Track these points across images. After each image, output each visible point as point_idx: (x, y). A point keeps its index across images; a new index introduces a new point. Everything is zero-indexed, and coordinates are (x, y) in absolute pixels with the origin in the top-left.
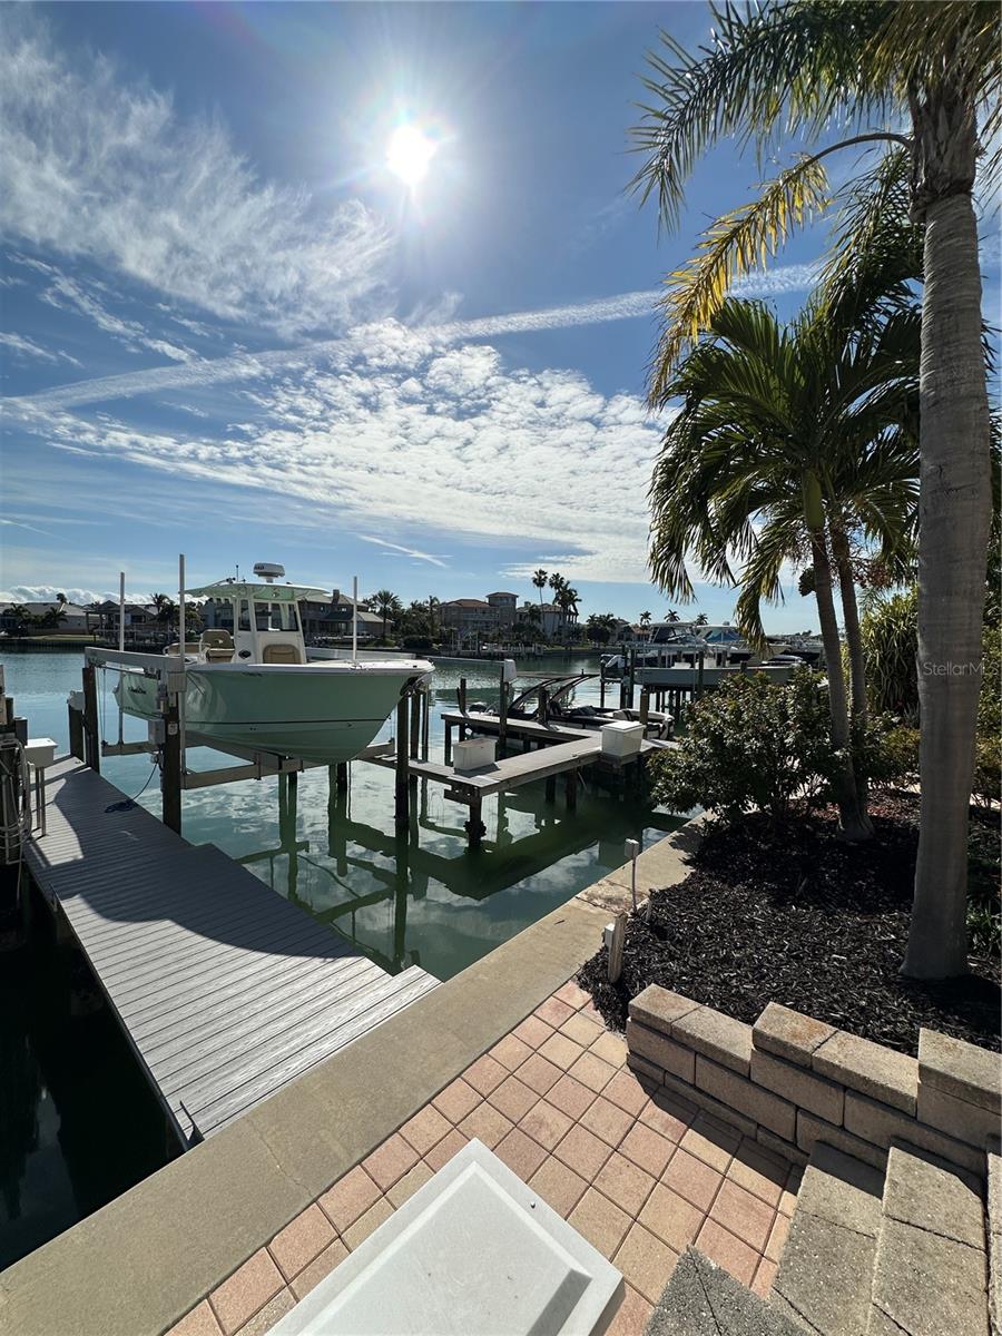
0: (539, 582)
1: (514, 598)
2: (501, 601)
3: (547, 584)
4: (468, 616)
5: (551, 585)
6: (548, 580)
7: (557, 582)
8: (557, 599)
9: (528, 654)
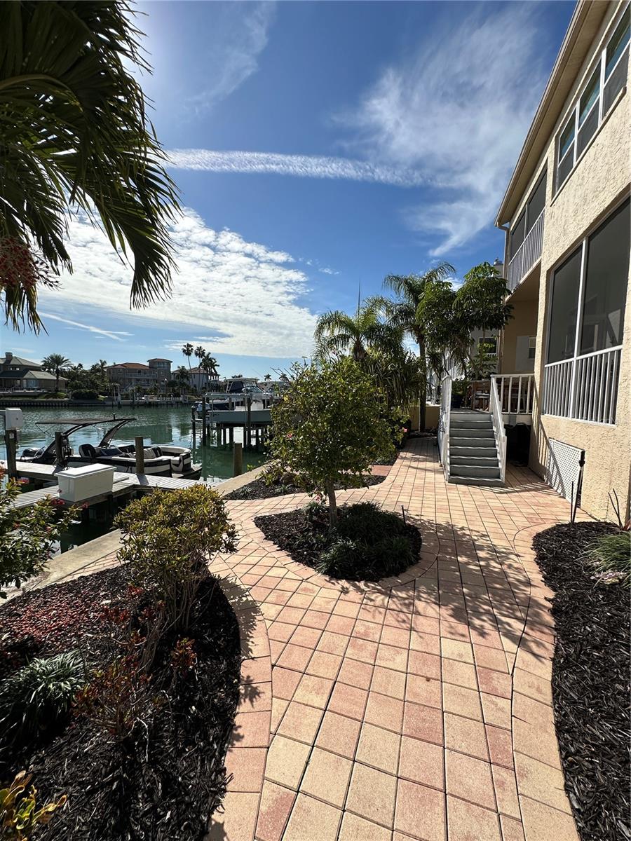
0: (188, 352)
1: (169, 363)
2: (159, 365)
3: (193, 354)
4: (131, 376)
5: (196, 354)
6: (193, 351)
7: (200, 353)
8: (201, 364)
9: (177, 402)
